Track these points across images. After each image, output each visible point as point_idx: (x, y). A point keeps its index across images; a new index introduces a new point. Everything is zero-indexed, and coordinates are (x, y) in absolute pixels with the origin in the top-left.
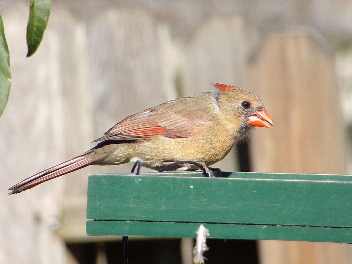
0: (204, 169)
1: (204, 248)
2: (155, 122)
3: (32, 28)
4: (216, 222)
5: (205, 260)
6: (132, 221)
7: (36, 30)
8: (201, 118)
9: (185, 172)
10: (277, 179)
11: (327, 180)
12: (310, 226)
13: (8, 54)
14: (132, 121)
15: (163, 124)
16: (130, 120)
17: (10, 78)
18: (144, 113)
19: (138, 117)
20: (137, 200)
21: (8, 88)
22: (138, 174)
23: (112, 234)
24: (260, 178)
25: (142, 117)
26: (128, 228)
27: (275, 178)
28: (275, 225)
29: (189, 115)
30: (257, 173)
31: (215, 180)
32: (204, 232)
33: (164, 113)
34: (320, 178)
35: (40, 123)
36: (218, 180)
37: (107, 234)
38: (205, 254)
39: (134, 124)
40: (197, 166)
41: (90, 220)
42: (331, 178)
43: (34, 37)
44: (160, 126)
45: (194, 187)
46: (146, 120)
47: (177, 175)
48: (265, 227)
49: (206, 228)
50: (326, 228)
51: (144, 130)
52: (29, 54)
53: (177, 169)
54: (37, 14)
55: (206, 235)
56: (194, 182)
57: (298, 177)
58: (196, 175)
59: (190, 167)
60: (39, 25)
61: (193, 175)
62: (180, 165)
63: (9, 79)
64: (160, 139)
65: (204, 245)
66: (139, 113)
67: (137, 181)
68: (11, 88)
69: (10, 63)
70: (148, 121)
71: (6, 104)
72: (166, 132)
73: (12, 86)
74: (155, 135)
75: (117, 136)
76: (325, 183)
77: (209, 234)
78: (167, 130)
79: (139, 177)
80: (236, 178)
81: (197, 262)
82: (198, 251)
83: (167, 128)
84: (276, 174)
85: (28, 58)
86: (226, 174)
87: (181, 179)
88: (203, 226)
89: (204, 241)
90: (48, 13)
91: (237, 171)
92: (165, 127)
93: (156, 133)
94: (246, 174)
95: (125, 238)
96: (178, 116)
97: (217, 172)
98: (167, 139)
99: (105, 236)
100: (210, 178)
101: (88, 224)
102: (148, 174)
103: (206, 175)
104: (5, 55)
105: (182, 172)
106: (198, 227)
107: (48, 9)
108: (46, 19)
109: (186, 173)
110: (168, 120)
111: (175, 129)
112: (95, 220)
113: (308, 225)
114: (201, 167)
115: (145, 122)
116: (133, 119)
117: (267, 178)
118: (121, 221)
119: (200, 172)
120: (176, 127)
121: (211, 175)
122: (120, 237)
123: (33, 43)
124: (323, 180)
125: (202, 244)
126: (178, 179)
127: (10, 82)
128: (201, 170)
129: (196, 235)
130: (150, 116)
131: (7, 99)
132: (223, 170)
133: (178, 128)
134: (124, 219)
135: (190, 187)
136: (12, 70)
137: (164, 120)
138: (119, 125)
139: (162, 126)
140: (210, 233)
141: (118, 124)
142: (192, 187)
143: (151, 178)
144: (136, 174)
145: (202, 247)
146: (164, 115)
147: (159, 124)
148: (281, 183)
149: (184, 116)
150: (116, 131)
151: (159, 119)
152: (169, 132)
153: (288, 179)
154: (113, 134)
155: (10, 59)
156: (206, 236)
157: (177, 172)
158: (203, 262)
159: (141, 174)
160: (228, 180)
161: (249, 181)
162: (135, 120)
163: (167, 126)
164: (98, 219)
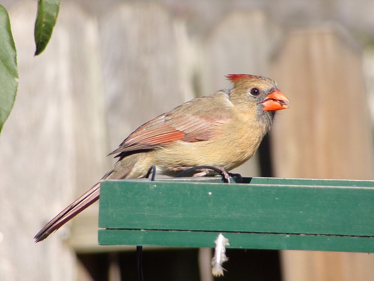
0: (223, 174)
1: (223, 259)
2: (173, 127)
3: (40, 25)
4: (235, 231)
5: (224, 272)
6: (147, 230)
7: (45, 26)
8: (221, 118)
9: (203, 177)
10: (301, 184)
11: (354, 186)
12: (336, 235)
13: (15, 53)
14: (148, 129)
15: (181, 128)
16: (146, 128)
17: (17, 77)
18: (160, 118)
19: (154, 124)
20: (152, 208)
21: (15, 89)
22: (153, 179)
23: (125, 244)
24: (282, 184)
25: (158, 124)
26: (142, 237)
27: (298, 184)
28: (299, 234)
29: (207, 116)
30: (279, 178)
31: (234, 186)
32: (223, 241)
33: (181, 117)
34: (347, 183)
35: (49, 125)
36: (238, 186)
37: (120, 244)
38: (224, 265)
39: (150, 131)
40: (216, 171)
41: (102, 229)
42: (358, 184)
43: (43, 34)
44: (178, 131)
45: (212, 194)
46: (162, 126)
47: (195, 181)
48: (288, 236)
49: (225, 237)
50: (353, 237)
51: (162, 136)
52: (37, 52)
53: (195, 174)
54: (46, 9)
55: (226, 244)
56: (212, 188)
57: (323, 183)
58: (214, 181)
59: (208, 173)
60: (48, 21)
61: (211, 181)
62: (198, 170)
63: (16, 79)
64: (179, 145)
65: (224, 255)
66: (154, 119)
67: (151, 188)
68: (18, 88)
69: (17, 62)
70: (165, 127)
71: (13, 105)
72: (184, 136)
73: (18, 86)
74: (174, 141)
75: (134, 146)
76: (351, 189)
77: (228, 244)
78: (185, 134)
79: (155, 183)
80: (257, 184)
81: (215, 274)
82: (216, 261)
83: (185, 132)
84: (300, 180)
85: (36, 57)
86: (247, 180)
87: (198, 185)
88: (222, 235)
89: (224, 251)
90: (57, 9)
91: (258, 177)
92: (183, 131)
93: (175, 139)
94: (268, 179)
95: (139, 248)
96: (195, 118)
97: (237, 177)
98: (186, 143)
99: (118, 246)
100: (229, 184)
101: (100, 233)
102: (163, 180)
103: (225, 181)
104: (11, 53)
105: (200, 177)
106: (217, 236)
107: (58, 4)
108: (55, 14)
109: (204, 179)
110: (185, 123)
111: (194, 132)
112: (108, 229)
113: (334, 234)
114: (220, 173)
115: (162, 128)
116: (149, 126)
117: (290, 184)
118: (135, 229)
119: (219, 177)
120: (196, 130)
121: (230, 181)
122: (133, 247)
123: (41, 41)
124: (350, 185)
125: (221, 255)
126: (196, 185)
127: (16, 82)
128: (220, 176)
129: (215, 245)
130: (166, 121)
131: (14, 99)
132: (243, 176)
133: (197, 130)
134: (138, 228)
135: (208, 194)
136: (19, 69)
137: (181, 124)
138: (134, 135)
139: (180, 131)
140: (230, 243)
141: (133, 133)
142: (210, 193)
143: (167, 184)
144: (150, 180)
145: (221, 257)
146: (181, 119)
147: (177, 129)
148: (305, 189)
149: (202, 117)
150: (132, 141)
151: (176, 124)
152: (188, 136)
153: (313, 185)
154: (128, 144)
155: (17, 58)
156: (226, 246)
157: (194, 178)
158: (223, 274)
159: (156, 180)
160: (249, 187)
161: (272, 187)
162: (150, 128)
163: (186, 130)
164: (110, 228)
